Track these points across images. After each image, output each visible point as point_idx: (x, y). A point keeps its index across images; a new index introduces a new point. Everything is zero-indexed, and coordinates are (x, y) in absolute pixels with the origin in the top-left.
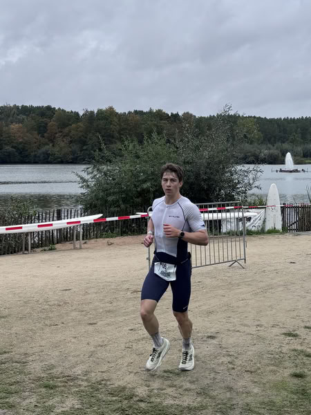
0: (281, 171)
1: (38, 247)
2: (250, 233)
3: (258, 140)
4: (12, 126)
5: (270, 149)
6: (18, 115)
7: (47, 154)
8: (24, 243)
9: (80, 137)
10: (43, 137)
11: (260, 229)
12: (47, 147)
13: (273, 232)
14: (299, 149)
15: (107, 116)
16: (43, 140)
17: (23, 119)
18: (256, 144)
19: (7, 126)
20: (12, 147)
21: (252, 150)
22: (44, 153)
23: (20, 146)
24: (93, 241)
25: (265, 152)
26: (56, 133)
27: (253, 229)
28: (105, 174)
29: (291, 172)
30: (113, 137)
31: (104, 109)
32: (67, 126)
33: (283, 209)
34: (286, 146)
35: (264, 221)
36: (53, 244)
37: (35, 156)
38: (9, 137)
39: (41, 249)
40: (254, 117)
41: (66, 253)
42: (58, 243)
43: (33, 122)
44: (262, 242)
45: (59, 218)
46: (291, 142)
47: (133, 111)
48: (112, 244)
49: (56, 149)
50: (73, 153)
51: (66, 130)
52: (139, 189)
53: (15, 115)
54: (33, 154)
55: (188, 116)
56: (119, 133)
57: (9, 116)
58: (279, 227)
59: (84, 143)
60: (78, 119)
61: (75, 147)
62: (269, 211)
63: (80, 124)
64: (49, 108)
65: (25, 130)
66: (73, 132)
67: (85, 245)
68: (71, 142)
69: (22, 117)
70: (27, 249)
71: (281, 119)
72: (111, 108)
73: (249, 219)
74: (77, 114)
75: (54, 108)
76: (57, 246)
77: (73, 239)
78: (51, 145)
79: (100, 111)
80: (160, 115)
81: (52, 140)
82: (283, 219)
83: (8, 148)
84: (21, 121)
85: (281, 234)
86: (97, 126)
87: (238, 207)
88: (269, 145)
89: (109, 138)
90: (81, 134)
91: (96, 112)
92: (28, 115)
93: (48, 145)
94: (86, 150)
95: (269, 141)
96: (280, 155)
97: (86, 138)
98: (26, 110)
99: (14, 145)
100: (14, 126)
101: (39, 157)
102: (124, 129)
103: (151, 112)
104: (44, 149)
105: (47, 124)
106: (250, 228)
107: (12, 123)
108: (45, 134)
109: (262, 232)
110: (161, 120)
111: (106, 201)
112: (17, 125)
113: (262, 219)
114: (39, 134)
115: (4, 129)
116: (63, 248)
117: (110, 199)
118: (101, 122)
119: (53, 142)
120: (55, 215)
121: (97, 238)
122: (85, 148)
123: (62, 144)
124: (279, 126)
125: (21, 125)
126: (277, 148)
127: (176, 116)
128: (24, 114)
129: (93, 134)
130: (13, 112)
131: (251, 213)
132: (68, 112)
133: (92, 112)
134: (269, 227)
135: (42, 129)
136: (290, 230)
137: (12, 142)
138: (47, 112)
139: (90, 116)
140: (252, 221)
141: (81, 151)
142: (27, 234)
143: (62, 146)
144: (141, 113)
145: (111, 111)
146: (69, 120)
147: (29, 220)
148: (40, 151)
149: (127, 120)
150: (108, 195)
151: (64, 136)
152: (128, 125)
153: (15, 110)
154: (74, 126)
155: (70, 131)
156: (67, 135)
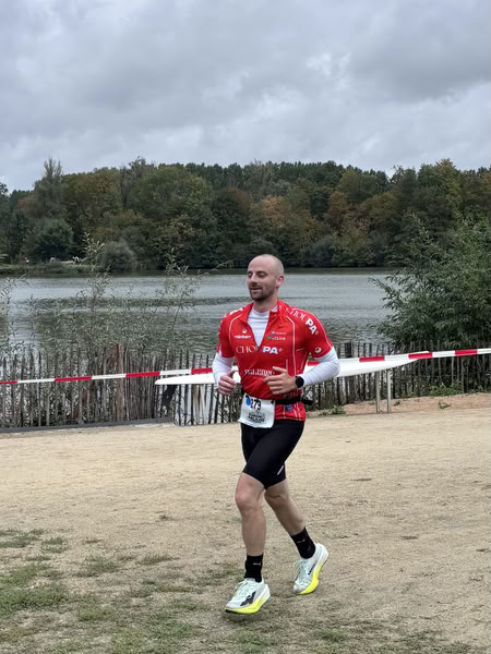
1: (311, 409)
4: (265, 201)
6: (276, 181)
7: (331, 252)
9: (389, 219)
10: (322, 219)
15: (438, 177)
16: (321, 225)
17: (286, 188)
19: (256, 200)
20: (267, 239)
22: (321, 248)
23: (281, 237)
24: (412, 400)
26: (344, 213)
28: (432, 282)
30: (450, 217)
31: (434, 164)
32: (364, 198)
36: (340, 404)
37: (307, 254)
38: (260, 221)
39: (317, 412)
42: (348, 402)
43: (303, 192)
48: (447, 406)
49: (344, 243)
50: (376, 247)
51: (363, 206)
53: (271, 182)
54: (302, 251)
56: (462, 209)
57: (260, 183)
59: (397, 230)
60: (383, 185)
61: (381, 238)
63: (388, 193)
64: (330, 166)
65: (290, 207)
66: (378, 211)
67: (397, 407)
68: (372, 228)
69: (283, 183)
72: (447, 163)
74: (382, 176)
75: (341, 166)
76: (348, 408)
77: (375, 397)
78: (335, 234)
79: (426, 170)
81: (336, 225)
83: (259, 241)
84: (283, 192)
86: (421, 197)
89: (441, 219)
90: (390, 212)
91: (417, 170)
92: (292, 181)
93: (330, 233)
94: (400, 241)
97: (400, 220)
98: (289, 172)
99: (271, 234)
100: (270, 202)
101: (314, 256)
102: (473, 202)
104: (322, 242)
105: (327, 196)
107: (266, 195)
108: (325, 215)
111: (434, 330)
112: (274, 199)
114: (313, 212)
115: (253, 206)
116: (358, 411)
117: (440, 325)
118: (428, 190)
119: (338, 228)
121: (419, 396)
122: (397, 238)
123: (357, 232)
125: (281, 198)
128: (288, 179)
130: (266, 176)
132: (366, 173)
133: (410, 172)
135: (318, 206)
137: (266, 230)
139: (407, 180)
141: (390, 244)
143: (355, 236)
145: (446, 169)
146: (368, 187)
148: (315, 246)
149: (477, 184)
150: (438, 318)
151: (359, 218)
152: (480, 193)
153: (270, 171)
154: (376, 197)
155: (370, 208)
156: (365, 215)
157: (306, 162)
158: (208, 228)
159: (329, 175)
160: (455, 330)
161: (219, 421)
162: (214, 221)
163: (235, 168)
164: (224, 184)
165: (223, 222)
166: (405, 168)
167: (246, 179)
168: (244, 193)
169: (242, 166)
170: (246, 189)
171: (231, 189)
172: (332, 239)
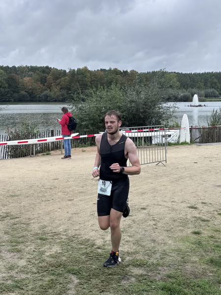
0: (191, 106)
1: (39, 153)
2: (170, 144)
3: (177, 87)
4: (25, 79)
5: (184, 92)
6: (29, 72)
7: (47, 96)
8: (31, 150)
9: (67, 86)
10: (44, 85)
11: (176, 142)
12: (47, 91)
13: (185, 143)
14: (203, 92)
15: (83, 72)
16: (44, 87)
17: (32, 74)
18: (175, 89)
19: (22, 78)
20: (26, 92)
21: (173, 93)
22: (44, 95)
23: (30, 91)
25: (181, 94)
26: (52, 83)
27: (172, 142)
29: (197, 106)
30: (87, 85)
31: (81, 68)
32: (59, 79)
33: (191, 130)
34: (194, 90)
35: (179, 137)
36: (49, 151)
37: (39, 97)
38: (23, 85)
39: (41, 154)
40: (175, 72)
41: (56, 157)
42: (52, 150)
43: (37, 76)
44: (177, 150)
45: (52, 135)
46: (198, 88)
47: (99, 69)
48: (85, 151)
49: (52, 93)
50: (63, 95)
51: (58, 81)
52: (101, 118)
53: (27, 72)
54: (38, 96)
55: (133, 72)
56: (91, 83)
57: (23, 73)
58: (188, 140)
59: (69, 89)
60: (65, 74)
61: (64, 92)
62: (182, 130)
63: (66, 77)
64: (47, 67)
65: (33, 81)
66: (63, 83)
68: (61, 88)
69: (31, 73)
70: (32, 154)
71: (191, 73)
72: (86, 67)
73: (170, 136)
74: (65, 71)
75: (51, 68)
76: (52, 152)
77: (61, 148)
78: (49, 90)
79: (79, 70)
80: (116, 72)
81: (49, 87)
82: (191, 136)
83: (23, 92)
84: (31, 76)
85: (189, 145)
86: (77, 79)
87: (162, 129)
88: (184, 90)
89: (84, 86)
90: (67, 83)
91: (76, 70)
94: (71, 93)
95: (184, 87)
96: (191, 96)
97: (70, 86)
98: (33, 69)
99: (27, 90)
100: (26, 79)
101: (42, 98)
102: (93, 81)
103: (110, 70)
104: (45, 93)
105: (46, 77)
106: (170, 141)
107: (25, 77)
108: (46, 84)
109: (178, 144)
110: (117, 75)
111: (81, 125)
112: (28, 78)
113: (178, 136)
114: (41, 83)
115: (20, 80)
116: (55, 153)
117: (84, 123)
118: (79, 76)
120: (50, 134)
121: (76, 147)
122: (70, 92)
123: (56, 90)
124: (190, 78)
125: (30, 78)
126: (189, 92)
127: (126, 72)
128: (33, 72)
129: (75, 84)
130: (25, 70)
131: (171, 132)
132: (59, 70)
133: (74, 70)
134: (182, 140)
135: (43, 81)
136: (195, 142)
137: (25, 89)
138: (46, 70)
139: (72, 72)
140: (171, 137)
141: (67, 94)
142: (33, 145)
143: (55, 91)
144: (105, 70)
145: (86, 69)
146: (60, 75)
147: (34, 136)
148: (42, 94)
149: (95, 75)
150: (82, 121)
151: (57, 85)
152: (96, 78)
153: (27, 69)
154: (63, 78)
155: (60, 82)
156: (59, 84)
157: (38, 66)
158: (4, 88)
159: (47, 70)
160: (88, 125)
161: (7, 158)
162: (7, 85)
163: (14, 67)
164: (10, 73)
165: (10, 86)
166: (72, 69)
167: (18, 71)
168: (17, 76)
169: (17, 67)
170: (18, 74)
171: (13, 74)
172: (47, 92)
